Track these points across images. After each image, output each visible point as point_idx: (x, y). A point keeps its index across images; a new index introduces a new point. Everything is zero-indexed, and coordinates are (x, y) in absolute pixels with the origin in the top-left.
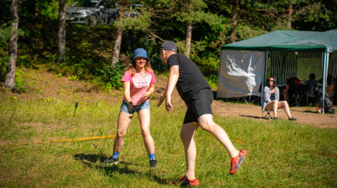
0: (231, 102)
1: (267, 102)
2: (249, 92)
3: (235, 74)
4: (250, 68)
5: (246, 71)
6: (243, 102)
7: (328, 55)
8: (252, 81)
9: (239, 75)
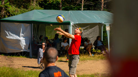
0: (10, 56)
1: (41, 58)
2: (22, 49)
3: (11, 38)
4: (21, 34)
5: (19, 36)
6: (19, 56)
7: (71, 27)
8: (23, 42)
9: (15, 38)
